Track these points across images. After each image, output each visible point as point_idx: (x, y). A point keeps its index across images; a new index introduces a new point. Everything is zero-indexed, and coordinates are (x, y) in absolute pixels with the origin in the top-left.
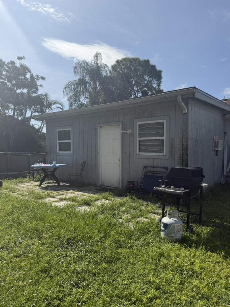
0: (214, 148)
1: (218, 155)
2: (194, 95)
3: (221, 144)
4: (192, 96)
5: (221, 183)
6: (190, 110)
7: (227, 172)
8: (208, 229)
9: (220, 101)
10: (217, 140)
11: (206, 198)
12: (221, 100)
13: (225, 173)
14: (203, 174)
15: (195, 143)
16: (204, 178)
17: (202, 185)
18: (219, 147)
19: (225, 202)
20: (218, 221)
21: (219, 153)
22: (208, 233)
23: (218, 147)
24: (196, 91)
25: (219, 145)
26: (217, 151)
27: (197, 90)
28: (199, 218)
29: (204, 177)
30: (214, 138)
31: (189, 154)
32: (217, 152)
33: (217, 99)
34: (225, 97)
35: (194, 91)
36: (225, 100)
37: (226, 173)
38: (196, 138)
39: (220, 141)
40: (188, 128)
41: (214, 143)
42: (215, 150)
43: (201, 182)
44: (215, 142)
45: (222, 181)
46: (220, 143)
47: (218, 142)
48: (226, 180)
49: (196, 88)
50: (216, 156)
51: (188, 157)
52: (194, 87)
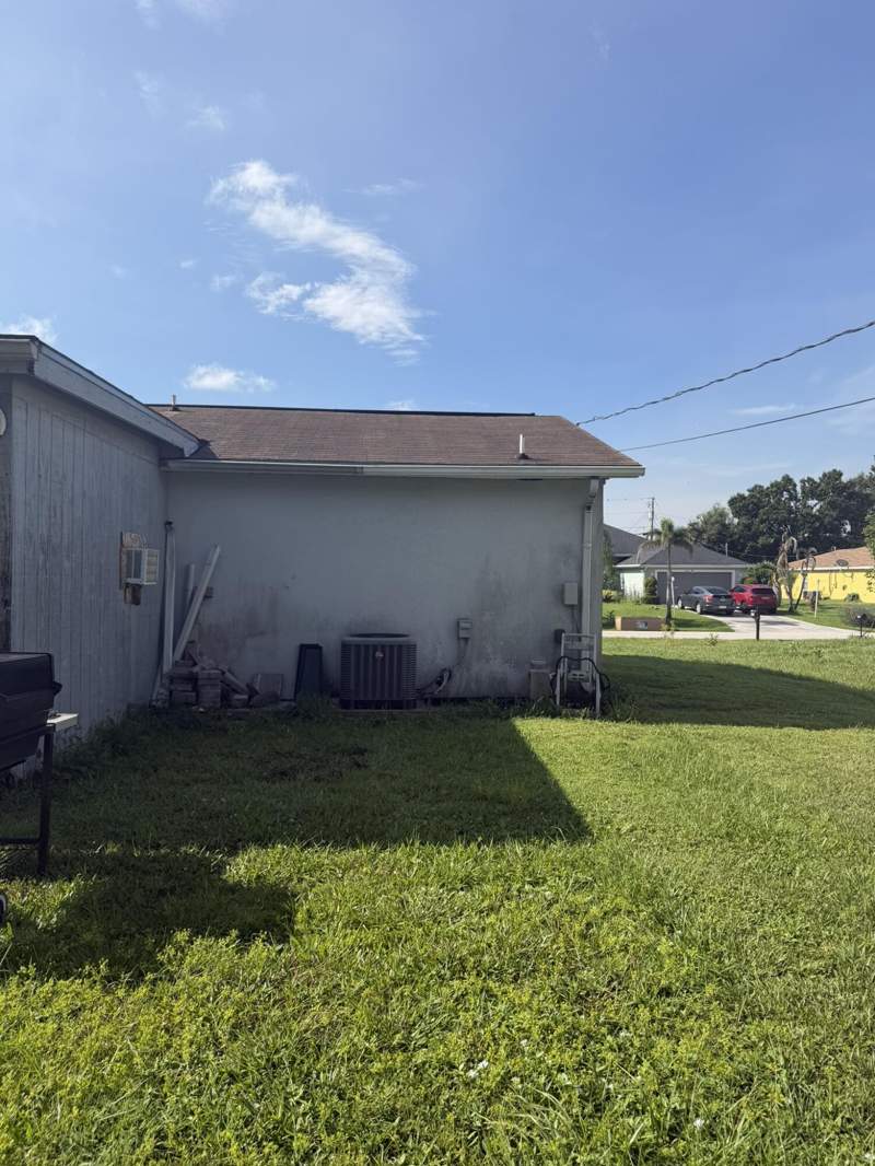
0: (124, 575)
1: (142, 601)
2: (31, 369)
3: (149, 564)
4: (25, 372)
5: (154, 703)
6: (17, 425)
7: (176, 664)
8: (69, 890)
9: (143, 408)
10: (136, 547)
11: (84, 769)
12: (147, 406)
13: (167, 667)
14: (57, 679)
15: (42, 557)
16: (58, 691)
17: (49, 721)
18: (144, 574)
19: (155, 771)
20: (115, 850)
21: (143, 596)
22: (64, 904)
23: (137, 575)
24: (40, 351)
25: (145, 567)
26: (136, 589)
27: (45, 351)
28: (35, 855)
29: (57, 688)
30: (127, 539)
31: (16, 602)
32: (136, 594)
33: (131, 397)
34: (174, 397)
35: (30, 354)
36: (176, 408)
37: (170, 667)
38: (49, 536)
39: (146, 552)
40: (10, 496)
41: (124, 557)
42: (127, 585)
43: (46, 708)
44: (129, 554)
45: (155, 695)
46: (145, 559)
47: (139, 555)
48: (171, 692)
49: (41, 343)
50: (133, 606)
51: (8, 612)
52: (33, 339)
